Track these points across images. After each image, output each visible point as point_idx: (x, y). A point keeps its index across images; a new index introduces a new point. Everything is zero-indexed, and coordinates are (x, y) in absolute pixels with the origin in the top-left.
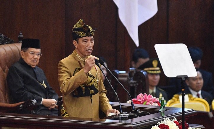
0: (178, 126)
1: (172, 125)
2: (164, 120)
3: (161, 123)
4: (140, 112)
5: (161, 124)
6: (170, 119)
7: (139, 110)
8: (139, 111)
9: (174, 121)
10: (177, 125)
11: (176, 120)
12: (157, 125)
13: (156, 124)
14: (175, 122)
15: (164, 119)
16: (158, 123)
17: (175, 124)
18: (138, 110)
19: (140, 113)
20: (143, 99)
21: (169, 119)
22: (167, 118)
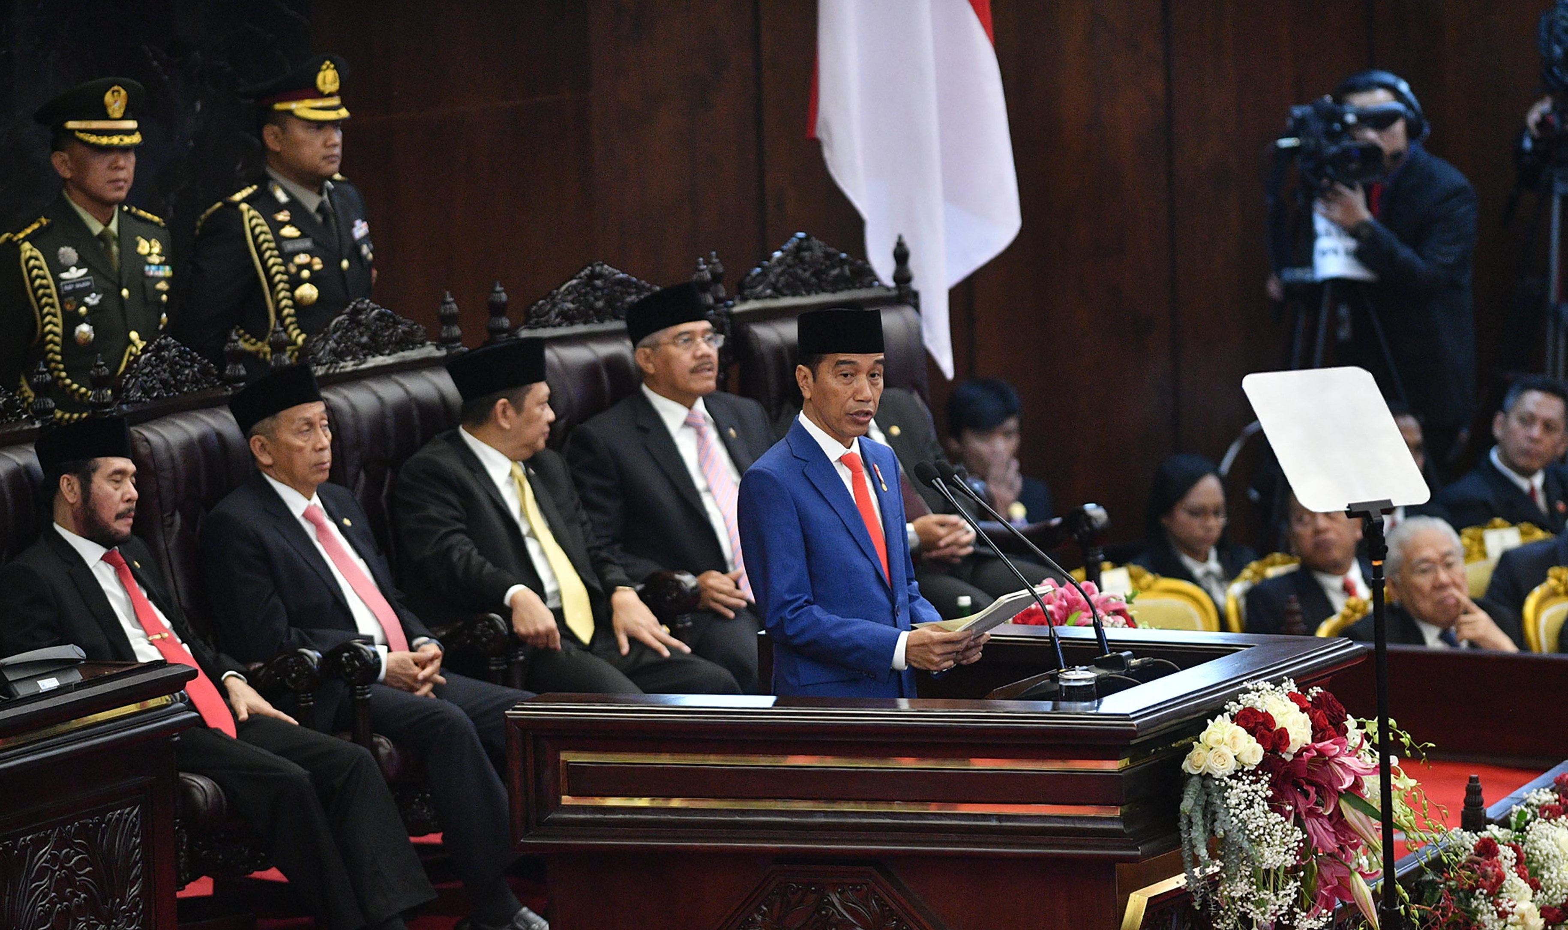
0: (1306, 716)
1: (1283, 709)
2: (1252, 692)
3: (1239, 704)
4: (1134, 662)
5: (1240, 707)
6: (1273, 686)
7: (1130, 653)
8: (1129, 657)
9: (1287, 692)
10: (1302, 710)
11: (1295, 690)
12: (1226, 714)
13: (1222, 711)
14: (1293, 697)
15: (1250, 686)
16: (1226, 707)
17: (1295, 707)
18: (1124, 654)
19: (1134, 667)
20: (1065, 604)
21: (1269, 686)
22: (1261, 683)
